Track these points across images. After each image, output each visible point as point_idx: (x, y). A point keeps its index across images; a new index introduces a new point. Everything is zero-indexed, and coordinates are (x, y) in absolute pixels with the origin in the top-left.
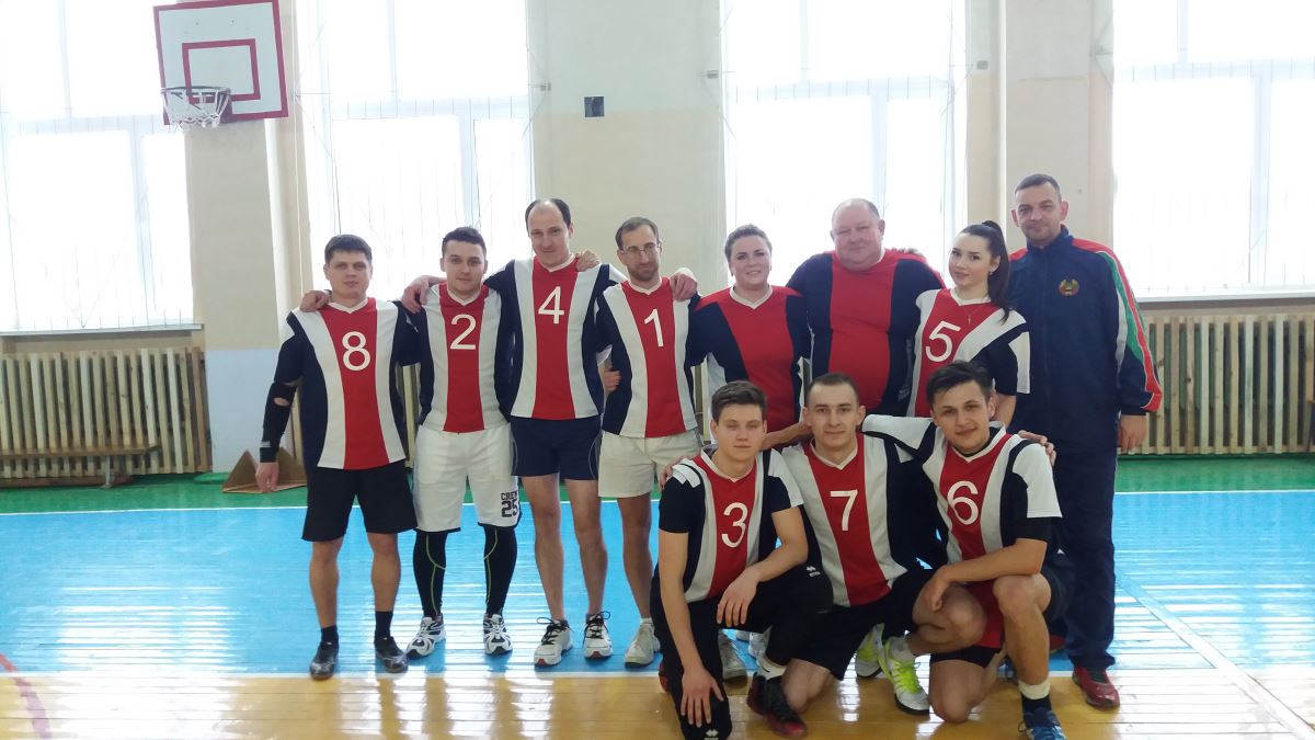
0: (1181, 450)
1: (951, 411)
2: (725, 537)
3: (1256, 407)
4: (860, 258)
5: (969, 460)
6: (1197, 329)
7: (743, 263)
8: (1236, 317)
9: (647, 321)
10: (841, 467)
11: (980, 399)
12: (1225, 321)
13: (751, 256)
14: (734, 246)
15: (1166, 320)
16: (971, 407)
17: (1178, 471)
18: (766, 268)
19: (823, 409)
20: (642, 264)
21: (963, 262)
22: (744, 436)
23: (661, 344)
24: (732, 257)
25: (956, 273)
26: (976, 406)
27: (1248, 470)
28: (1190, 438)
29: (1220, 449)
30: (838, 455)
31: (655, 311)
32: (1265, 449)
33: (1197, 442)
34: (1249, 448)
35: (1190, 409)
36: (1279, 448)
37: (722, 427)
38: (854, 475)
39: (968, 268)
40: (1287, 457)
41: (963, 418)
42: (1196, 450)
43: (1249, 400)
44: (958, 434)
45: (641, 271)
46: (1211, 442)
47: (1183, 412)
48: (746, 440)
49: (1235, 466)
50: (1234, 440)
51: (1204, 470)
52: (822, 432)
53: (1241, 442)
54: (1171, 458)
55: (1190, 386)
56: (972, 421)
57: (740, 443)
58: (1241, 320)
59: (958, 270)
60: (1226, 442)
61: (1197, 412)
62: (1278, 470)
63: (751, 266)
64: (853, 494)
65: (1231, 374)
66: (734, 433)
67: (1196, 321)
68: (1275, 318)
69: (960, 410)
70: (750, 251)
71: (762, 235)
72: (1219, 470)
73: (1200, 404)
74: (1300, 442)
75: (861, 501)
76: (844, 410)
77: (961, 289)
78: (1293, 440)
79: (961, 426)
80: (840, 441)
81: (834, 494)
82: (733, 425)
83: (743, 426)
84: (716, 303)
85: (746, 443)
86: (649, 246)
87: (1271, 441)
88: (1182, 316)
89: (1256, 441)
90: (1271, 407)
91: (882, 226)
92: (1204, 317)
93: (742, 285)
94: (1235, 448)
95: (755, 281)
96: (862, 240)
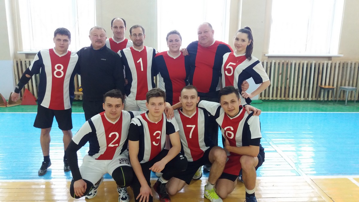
0: (284, 99)
1: (226, 103)
2: (154, 143)
3: (305, 87)
4: (205, 43)
5: (231, 119)
6: (291, 64)
7: (171, 43)
8: (302, 61)
9: (138, 62)
10: (190, 117)
11: (236, 99)
12: (299, 62)
13: (174, 41)
14: (169, 37)
15: (283, 61)
16: (233, 102)
17: (283, 105)
18: (179, 45)
19: (186, 97)
20: (137, 40)
21: (240, 42)
22: (157, 108)
23: (142, 70)
24: (168, 41)
25: (237, 46)
26: (234, 101)
27: (301, 105)
28: (287, 95)
29: (294, 99)
30: (190, 113)
31: (141, 59)
32: (306, 99)
33: (288, 97)
34: (302, 99)
35: (287, 87)
36: (310, 99)
37: (150, 105)
38: (194, 120)
39: (241, 44)
40: (312, 101)
41: (230, 105)
42: (288, 99)
43: (303, 85)
44: (229, 111)
45: (136, 43)
46: (292, 97)
47: (285, 88)
48: (158, 110)
49: (298, 104)
50: (298, 96)
51: (290, 105)
52: (185, 105)
53: (300, 97)
54: (281, 101)
55: (288, 81)
56: (233, 106)
57: (156, 111)
58: (303, 62)
59: (237, 45)
60: (296, 97)
61: (289, 88)
62: (309, 105)
63: (173, 45)
64: (194, 126)
65: (299, 77)
66: (154, 107)
67: (291, 62)
68: (312, 62)
69: (229, 103)
70: (174, 39)
71: (178, 34)
72: (294, 105)
73: (290, 86)
74: (316, 97)
75: (196, 129)
76: (193, 98)
77: (238, 52)
78: (314, 96)
79: (229, 108)
80: (191, 108)
81: (188, 126)
82: (153, 104)
83: (157, 104)
84: (162, 55)
85: (158, 111)
86: (140, 34)
87: (308, 97)
88: (287, 60)
89: (304, 97)
90: (309, 87)
91: (213, 32)
92: (293, 61)
93: (171, 51)
94: (298, 99)
95: (175, 50)
96: (205, 36)
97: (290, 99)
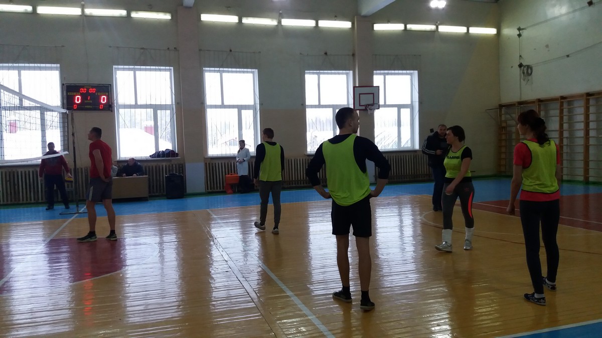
97: (21, 202)
